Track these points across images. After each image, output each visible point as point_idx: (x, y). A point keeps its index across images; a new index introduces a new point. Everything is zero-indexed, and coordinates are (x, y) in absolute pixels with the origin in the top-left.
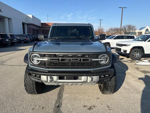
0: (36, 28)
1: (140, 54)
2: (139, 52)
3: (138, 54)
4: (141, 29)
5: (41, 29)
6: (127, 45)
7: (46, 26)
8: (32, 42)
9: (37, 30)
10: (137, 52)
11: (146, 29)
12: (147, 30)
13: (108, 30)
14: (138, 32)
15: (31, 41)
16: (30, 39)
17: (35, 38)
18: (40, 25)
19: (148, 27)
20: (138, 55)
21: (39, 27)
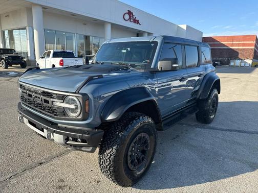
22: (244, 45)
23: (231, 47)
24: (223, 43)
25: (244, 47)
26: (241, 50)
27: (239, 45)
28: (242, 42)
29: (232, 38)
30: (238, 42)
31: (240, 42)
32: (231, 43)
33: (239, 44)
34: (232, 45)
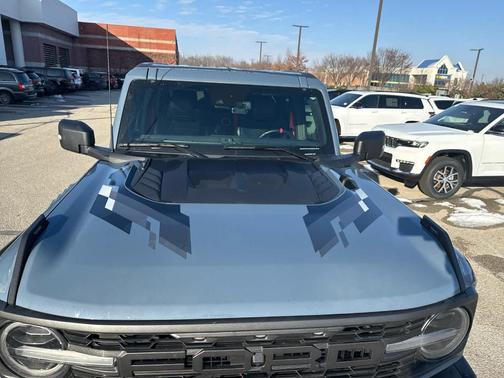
0: (59, 41)
1: (455, 178)
2: (455, 171)
3: (451, 177)
4: (426, 64)
5: (79, 45)
6: (414, 144)
7: (101, 47)
8: (46, 100)
9: (64, 50)
10: (449, 169)
11: (439, 65)
12: (443, 70)
13: (320, 63)
14: (415, 76)
15: (40, 95)
16: (37, 87)
17: (55, 82)
18: (75, 32)
19: (446, 61)
20: (448, 179)
21: (72, 38)
22: (159, 46)
23: (138, 49)
24: (122, 39)
25: (160, 51)
26: (156, 55)
27: (149, 45)
28: (155, 41)
29: (136, 31)
30: (148, 41)
31: (152, 41)
32: (137, 40)
33: (150, 43)
34: (140, 45)
